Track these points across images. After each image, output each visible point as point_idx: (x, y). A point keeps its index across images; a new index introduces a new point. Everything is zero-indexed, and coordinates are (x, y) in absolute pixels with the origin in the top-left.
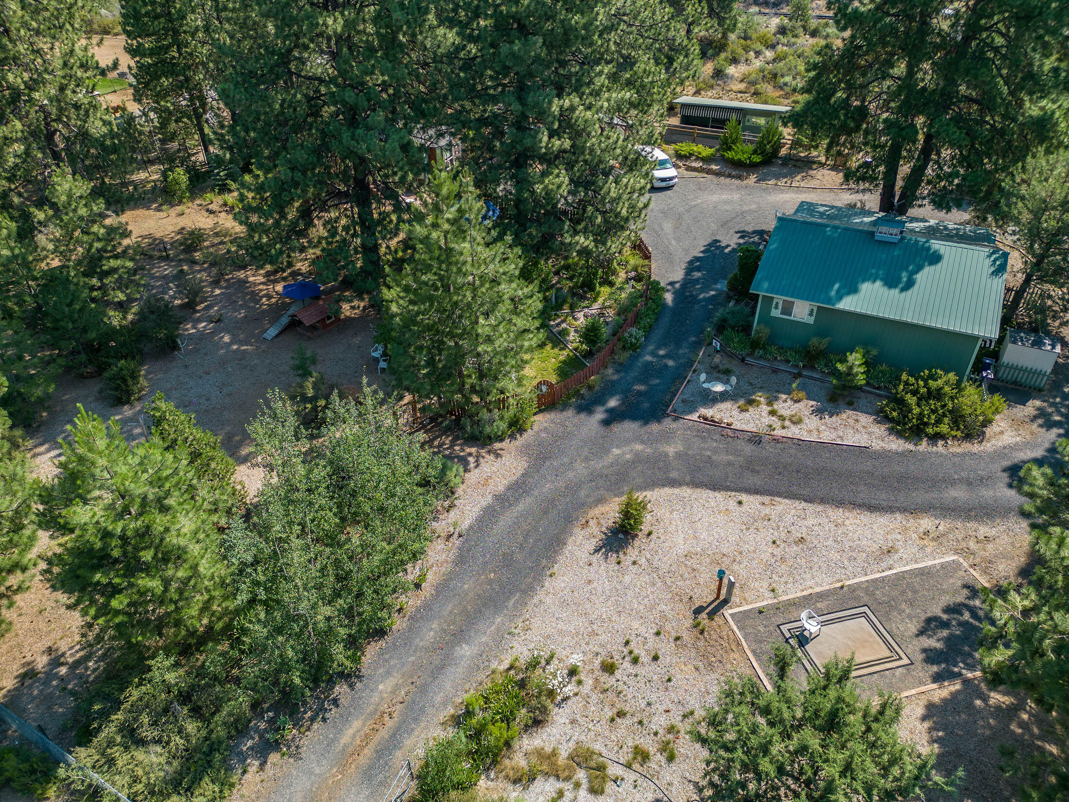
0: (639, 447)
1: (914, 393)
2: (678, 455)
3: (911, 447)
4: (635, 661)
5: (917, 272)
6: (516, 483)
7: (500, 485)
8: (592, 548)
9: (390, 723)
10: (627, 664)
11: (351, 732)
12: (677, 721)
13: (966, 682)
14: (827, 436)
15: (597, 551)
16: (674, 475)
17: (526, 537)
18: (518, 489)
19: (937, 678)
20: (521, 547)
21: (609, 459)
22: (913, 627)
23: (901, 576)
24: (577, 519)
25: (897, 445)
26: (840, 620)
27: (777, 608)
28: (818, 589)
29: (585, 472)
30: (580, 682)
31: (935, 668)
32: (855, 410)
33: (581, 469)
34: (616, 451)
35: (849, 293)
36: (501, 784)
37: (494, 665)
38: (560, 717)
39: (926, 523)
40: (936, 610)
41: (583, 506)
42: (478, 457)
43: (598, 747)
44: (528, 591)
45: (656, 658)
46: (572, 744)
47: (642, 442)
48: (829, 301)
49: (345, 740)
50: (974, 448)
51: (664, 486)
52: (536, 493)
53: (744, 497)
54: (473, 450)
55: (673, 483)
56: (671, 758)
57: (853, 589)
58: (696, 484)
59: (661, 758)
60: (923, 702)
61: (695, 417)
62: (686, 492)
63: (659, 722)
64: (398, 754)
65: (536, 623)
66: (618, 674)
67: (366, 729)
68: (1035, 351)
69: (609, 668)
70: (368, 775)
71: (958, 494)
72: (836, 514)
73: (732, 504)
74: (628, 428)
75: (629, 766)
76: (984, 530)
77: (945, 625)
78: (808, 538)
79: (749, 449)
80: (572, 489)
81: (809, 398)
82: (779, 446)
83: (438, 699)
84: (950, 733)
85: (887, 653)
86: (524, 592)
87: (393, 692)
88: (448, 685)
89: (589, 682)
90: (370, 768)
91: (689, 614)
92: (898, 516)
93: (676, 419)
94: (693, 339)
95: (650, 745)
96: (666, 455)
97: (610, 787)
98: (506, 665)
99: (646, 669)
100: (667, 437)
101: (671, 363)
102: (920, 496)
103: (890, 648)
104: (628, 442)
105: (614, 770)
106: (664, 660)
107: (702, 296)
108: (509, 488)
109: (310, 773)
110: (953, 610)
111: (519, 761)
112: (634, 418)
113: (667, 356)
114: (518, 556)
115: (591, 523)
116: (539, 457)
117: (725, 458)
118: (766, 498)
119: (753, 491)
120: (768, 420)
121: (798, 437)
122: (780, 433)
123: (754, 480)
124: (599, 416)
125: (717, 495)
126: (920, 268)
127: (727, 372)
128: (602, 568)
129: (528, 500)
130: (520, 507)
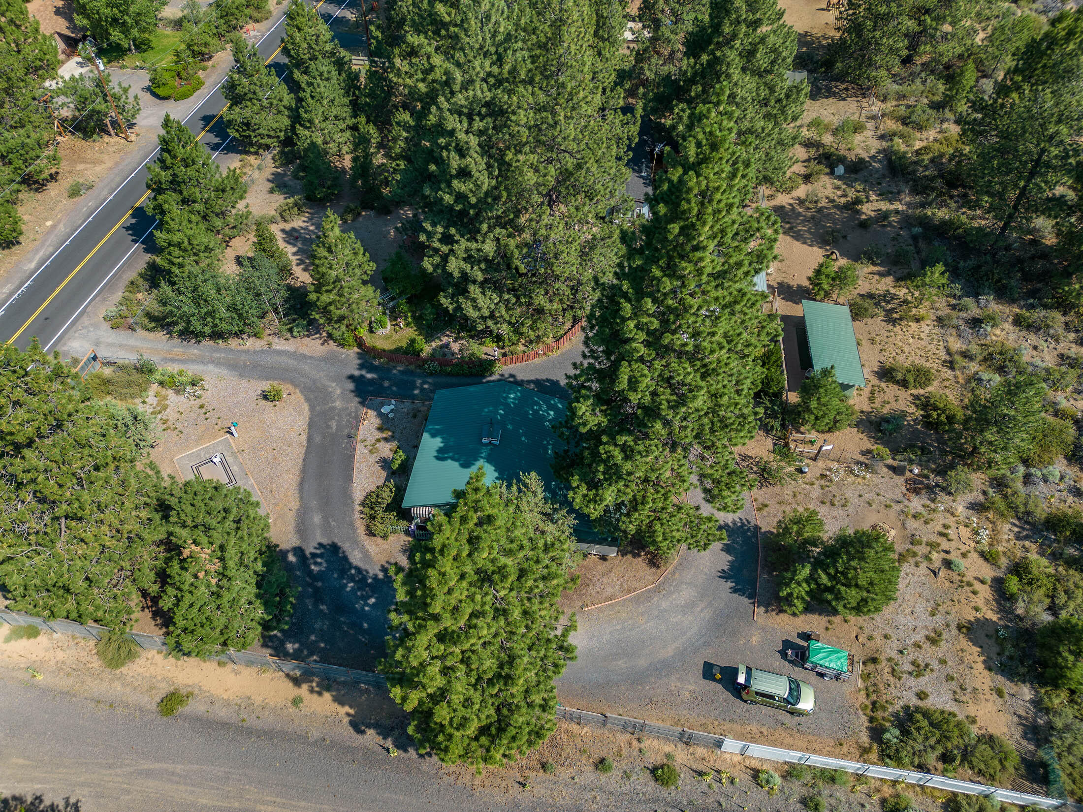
0: (337, 392)
2: (334, 408)
3: (358, 502)
4: (206, 413)
6: (306, 356)
8: (264, 389)
10: (204, 411)
12: (179, 429)
14: (360, 466)
15: (263, 391)
16: (318, 408)
17: (272, 368)
18: (303, 358)
21: (327, 383)
25: (358, 496)
27: (233, 452)
29: (317, 377)
30: (194, 400)
32: (387, 477)
33: (319, 375)
34: (334, 384)
36: (155, 390)
39: (293, 506)
42: (320, 338)
43: (168, 410)
45: (207, 419)
46: (169, 404)
47: (340, 393)
50: (360, 531)
52: (301, 364)
53: (304, 437)
55: (312, 409)
56: (164, 430)
61: (365, 410)
63: (178, 424)
66: (200, 410)
69: (201, 407)
71: (317, 519)
72: (296, 470)
73: (299, 432)
74: (351, 386)
79: (344, 433)
80: (304, 375)
82: (348, 446)
89: (195, 402)
92: (297, 495)
93: (361, 403)
95: (169, 423)
96: (333, 402)
97: (154, 416)
99: (202, 417)
100: (346, 401)
102: (314, 503)
104: (340, 388)
106: (206, 422)
108: (302, 355)
111: (164, 392)
112: (357, 386)
116: (327, 359)
117: (334, 425)
118: (305, 444)
119: (310, 439)
120: (371, 440)
121: (357, 452)
122: (360, 447)
123: (318, 439)
124: (357, 373)
125: (305, 426)
126: (456, 460)
127: (415, 416)
128: (255, 395)
129: (295, 363)
130: (290, 361)
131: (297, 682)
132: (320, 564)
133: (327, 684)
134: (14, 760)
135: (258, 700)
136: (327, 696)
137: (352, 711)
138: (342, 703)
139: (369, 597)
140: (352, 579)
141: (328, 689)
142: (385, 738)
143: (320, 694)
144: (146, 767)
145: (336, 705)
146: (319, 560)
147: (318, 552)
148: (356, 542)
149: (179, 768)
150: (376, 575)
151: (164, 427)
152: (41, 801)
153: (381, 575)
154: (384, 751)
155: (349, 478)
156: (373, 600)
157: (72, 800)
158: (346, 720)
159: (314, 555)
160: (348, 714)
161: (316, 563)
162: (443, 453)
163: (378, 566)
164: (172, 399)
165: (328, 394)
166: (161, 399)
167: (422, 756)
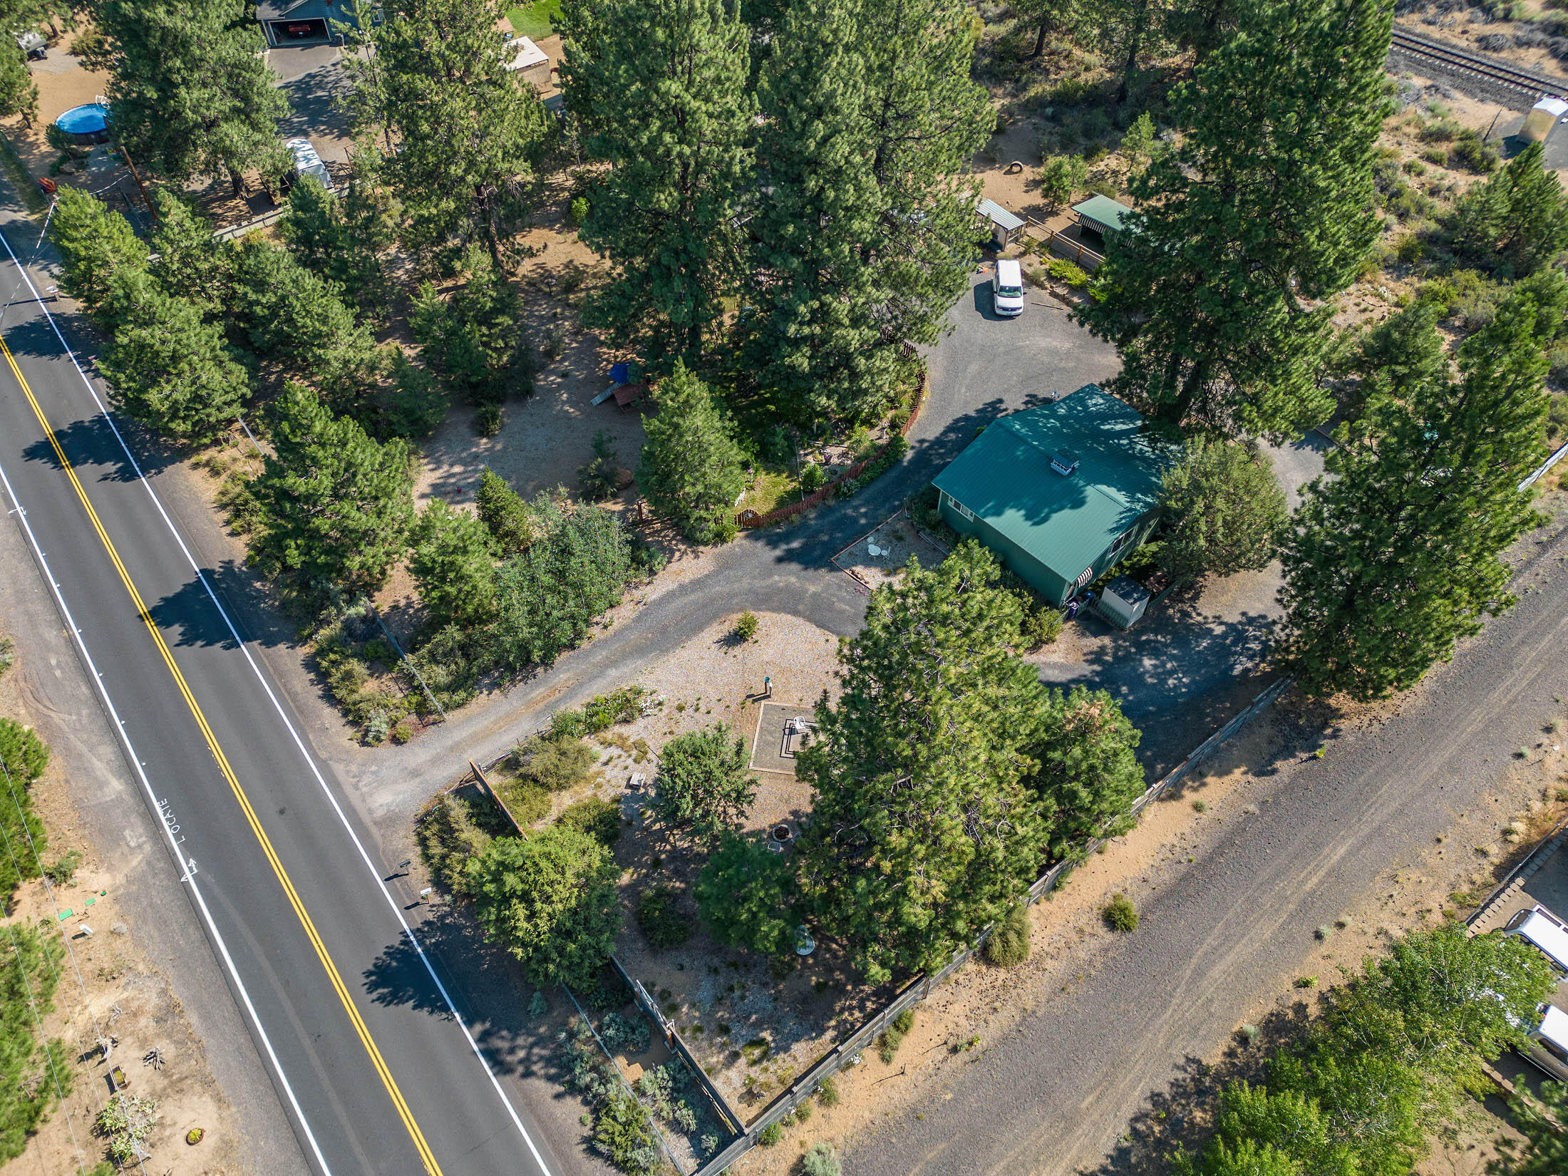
0: (793, 582)
2: (814, 594)
4: (697, 710)
7: (687, 578)
8: (716, 639)
9: (558, 695)
10: (691, 710)
11: (535, 693)
15: (718, 642)
16: (801, 607)
17: (684, 618)
18: (697, 584)
20: (677, 624)
21: (768, 582)
24: (719, 617)
29: (747, 586)
30: (661, 710)
33: (745, 583)
34: (776, 578)
35: (994, 514)
36: (594, 742)
37: (622, 685)
38: (640, 723)
41: (728, 609)
42: (685, 552)
43: (650, 743)
44: (665, 651)
45: (709, 712)
46: (638, 737)
47: (796, 579)
49: (532, 695)
52: (707, 591)
53: (833, 638)
54: (683, 547)
55: (795, 613)
58: (810, 619)
61: (849, 572)
64: (554, 709)
65: (658, 671)
66: (685, 712)
67: (543, 695)
68: (1122, 601)
69: (681, 709)
73: (821, 640)
74: (793, 567)
75: (659, 756)
79: (863, 604)
80: (731, 596)
83: (586, 691)
86: (663, 651)
87: (565, 681)
88: (595, 686)
89: (666, 711)
91: (744, 695)
93: (833, 570)
94: (896, 503)
96: (806, 591)
97: (644, 762)
98: (628, 687)
99: (700, 716)
100: (816, 580)
101: (863, 520)
104: (787, 576)
105: (652, 756)
106: (713, 715)
108: (692, 582)
109: (511, 705)
111: (608, 735)
112: (801, 562)
114: (671, 629)
115: (725, 623)
116: (724, 565)
124: (779, 553)
125: (815, 630)
126: (1061, 508)
127: (900, 539)
128: (716, 652)
129: (700, 594)
130: (693, 597)
131: (1174, 796)
133: (1198, 775)
134: (1084, 1105)
135: (1171, 839)
136: (1210, 780)
137: (1243, 769)
138: (1228, 772)
141: (1202, 775)
142: (1294, 756)
143: (1204, 784)
144: (1189, 972)
145: (1226, 779)
149: (1211, 940)
150: (1094, 671)
152: (1159, 1095)
153: (1097, 668)
154: (1312, 763)
157: (1182, 1061)
158: (1250, 777)
160: (1245, 773)
162: (1036, 516)
163: (1085, 665)
164: (632, 732)
165: (787, 589)
166: (622, 742)
167: (1335, 735)
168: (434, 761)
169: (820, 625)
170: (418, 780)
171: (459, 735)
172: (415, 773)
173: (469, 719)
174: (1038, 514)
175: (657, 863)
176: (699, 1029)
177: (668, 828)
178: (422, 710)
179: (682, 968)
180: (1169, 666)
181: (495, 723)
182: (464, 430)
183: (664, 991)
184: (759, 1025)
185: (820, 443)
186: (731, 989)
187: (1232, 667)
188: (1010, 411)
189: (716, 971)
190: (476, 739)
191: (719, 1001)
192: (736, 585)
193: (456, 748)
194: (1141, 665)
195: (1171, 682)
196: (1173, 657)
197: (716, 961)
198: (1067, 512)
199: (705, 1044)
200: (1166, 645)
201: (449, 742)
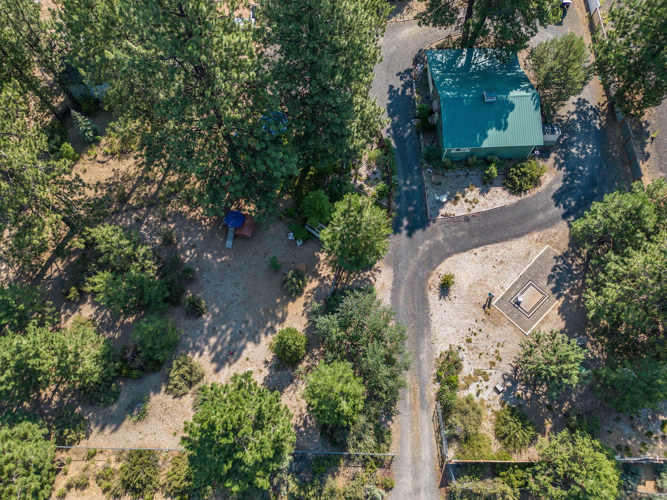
0: (428, 242)
1: (516, 174)
2: (445, 240)
3: (519, 198)
4: (475, 334)
5: (507, 117)
6: (394, 281)
7: (389, 284)
8: (438, 298)
9: (418, 391)
10: (473, 337)
11: (408, 399)
12: (496, 348)
13: (565, 295)
14: (490, 206)
15: (440, 298)
16: (447, 250)
17: (413, 303)
18: (397, 282)
19: (558, 298)
20: (415, 309)
21: (420, 253)
22: (545, 282)
23: (535, 262)
24: (426, 287)
25: (514, 199)
26: (525, 290)
27: (506, 294)
28: (515, 281)
29: (415, 263)
30: (464, 350)
31: (556, 295)
32: (494, 186)
33: (413, 263)
34: (421, 248)
35: (484, 139)
36: (462, 392)
37: (435, 356)
38: (465, 363)
39: (536, 235)
40: (549, 272)
41: (424, 280)
42: (373, 275)
43: (480, 368)
44: (428, 325)
45: (480, 330)
46: (473, 370)
47: (428, 239)
48: (477, 145)
49: (408, 402)
50: (539, 189)
51: (446, 258)
52: (404, 281)
53: (476, 250)
54: (368, 273)
55: (449, 255)
56: (500, 360)
57: (524, 275)
58: (457, 252)
59: (498, 361)
60: (557, 309)
61: (440, 217)
62: (455, 257)
63: (492, 351)
64: (426, 398)
65: (438, 336)
66: (473, 340)
67: (413, 396)
68: (553, 135)
69: (469, 341)
70: (422, 407)
71: (541, 217)
72: (508, 244)
73: (473, 256)
74: (419, 233)
75: (491, 369)
76: (554, 230)
77: (553, 277)
78: (504, 260)
79: (466, 224)
80: (415, 274)
81: (477, 187)
82: (476, 218)
83: (426, 376)
84: (566, 315)
85: (542, 296)
86: (427, 326)
87: (411, 381)
88: (426, 370)
89: (466, 348)
90: (422, 405)
91: (482, 309)
92: (527, 236)
93: (434, 221)
94: (416, 168)
95: (493, 360)
96: (439, 242)
97: (490, 377)
98: (439, 355)
99: (480, 335)
100: (435, 232)
101: (415, 188)
102: (530, 223)
103: (542, 294)
104: (423, 241)
105: (488, 372)
106: (483, 330)
107: (406, 135)
108: (394, 285)
109: (406, 416)
110: (554, 270)
111: (462, 383)
112: (418, 228)
113: (411, 184)
114: (416, 313)
115: (432, 287)
116: (395, 264)
117: (461, 234)
118: (483, 248)
119: (477, 246)
120: (466, 206)
121: (480, 210)
122: (474, 211)
123: (475, 241)
124: (404, 232)
125: (466, 254)
126: (507, 114)
127: (440, 184)
128: (446, 304)
129: (403, 286)
130: (403, 291)
132: (570, 201)
139: (580, 170)
140: (572, 182)
142: (647, 143)
146: (567, 203)
147: (562, 205)
148: (548, 190)
150: (565, 171)
151: (497, 362)
153: (564, 168)
154: (654, 141)
155: (503, 209)
156: (580, 168)
158: (646, 163)
159: (565, 207)
160: (643, 163)
161: (570, 204)
162: (502, 126)
163: (559, 171)
164: (467, 370)
165: (432, 248)
166: (469, 379)
167: (648, 125)
168: (416, 476)
169: (464, 250)
170: (422, 491)
171: (407, 454)
172: (417, 491)
173: (401, 443)
174: (501, 125)
175: (549, 407)
176: (643, 444)
177: (533, 390)
178: (380, 463)
179: (609, 432)
180: (580, 145)
181: (412, 430)
182: (187, 322)
183: (617, 447)
184: (655, 418)
185: (353, 171)
186: (631, 418)
187: (595, 128)
188: (401, 88)
189: (619, 418)
190: (416, 446)
191: (633, 426)
192: (411, 267)
193: (415, 461)
194: (573, 154)
195: (588, 151)
196: (578, 141)
197: (615, 416)
198: (511, 114)
199: (652, 447)
200: (570, 138)
201: (409, 461)
